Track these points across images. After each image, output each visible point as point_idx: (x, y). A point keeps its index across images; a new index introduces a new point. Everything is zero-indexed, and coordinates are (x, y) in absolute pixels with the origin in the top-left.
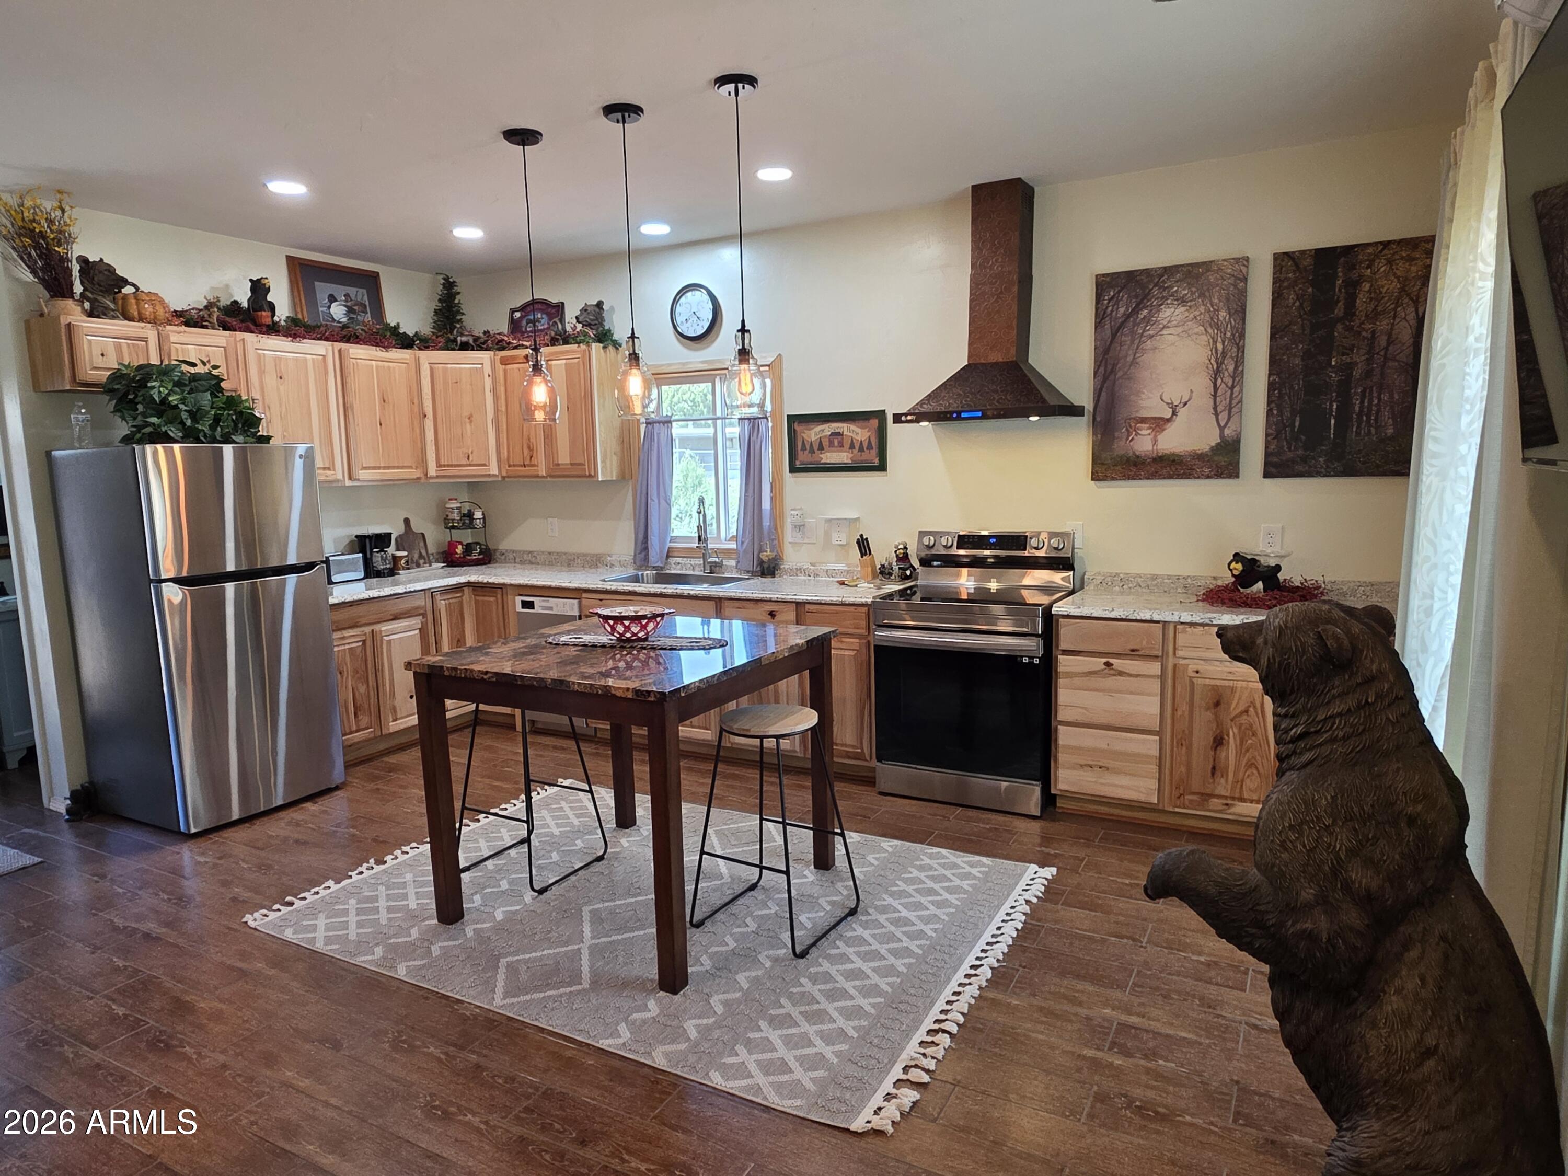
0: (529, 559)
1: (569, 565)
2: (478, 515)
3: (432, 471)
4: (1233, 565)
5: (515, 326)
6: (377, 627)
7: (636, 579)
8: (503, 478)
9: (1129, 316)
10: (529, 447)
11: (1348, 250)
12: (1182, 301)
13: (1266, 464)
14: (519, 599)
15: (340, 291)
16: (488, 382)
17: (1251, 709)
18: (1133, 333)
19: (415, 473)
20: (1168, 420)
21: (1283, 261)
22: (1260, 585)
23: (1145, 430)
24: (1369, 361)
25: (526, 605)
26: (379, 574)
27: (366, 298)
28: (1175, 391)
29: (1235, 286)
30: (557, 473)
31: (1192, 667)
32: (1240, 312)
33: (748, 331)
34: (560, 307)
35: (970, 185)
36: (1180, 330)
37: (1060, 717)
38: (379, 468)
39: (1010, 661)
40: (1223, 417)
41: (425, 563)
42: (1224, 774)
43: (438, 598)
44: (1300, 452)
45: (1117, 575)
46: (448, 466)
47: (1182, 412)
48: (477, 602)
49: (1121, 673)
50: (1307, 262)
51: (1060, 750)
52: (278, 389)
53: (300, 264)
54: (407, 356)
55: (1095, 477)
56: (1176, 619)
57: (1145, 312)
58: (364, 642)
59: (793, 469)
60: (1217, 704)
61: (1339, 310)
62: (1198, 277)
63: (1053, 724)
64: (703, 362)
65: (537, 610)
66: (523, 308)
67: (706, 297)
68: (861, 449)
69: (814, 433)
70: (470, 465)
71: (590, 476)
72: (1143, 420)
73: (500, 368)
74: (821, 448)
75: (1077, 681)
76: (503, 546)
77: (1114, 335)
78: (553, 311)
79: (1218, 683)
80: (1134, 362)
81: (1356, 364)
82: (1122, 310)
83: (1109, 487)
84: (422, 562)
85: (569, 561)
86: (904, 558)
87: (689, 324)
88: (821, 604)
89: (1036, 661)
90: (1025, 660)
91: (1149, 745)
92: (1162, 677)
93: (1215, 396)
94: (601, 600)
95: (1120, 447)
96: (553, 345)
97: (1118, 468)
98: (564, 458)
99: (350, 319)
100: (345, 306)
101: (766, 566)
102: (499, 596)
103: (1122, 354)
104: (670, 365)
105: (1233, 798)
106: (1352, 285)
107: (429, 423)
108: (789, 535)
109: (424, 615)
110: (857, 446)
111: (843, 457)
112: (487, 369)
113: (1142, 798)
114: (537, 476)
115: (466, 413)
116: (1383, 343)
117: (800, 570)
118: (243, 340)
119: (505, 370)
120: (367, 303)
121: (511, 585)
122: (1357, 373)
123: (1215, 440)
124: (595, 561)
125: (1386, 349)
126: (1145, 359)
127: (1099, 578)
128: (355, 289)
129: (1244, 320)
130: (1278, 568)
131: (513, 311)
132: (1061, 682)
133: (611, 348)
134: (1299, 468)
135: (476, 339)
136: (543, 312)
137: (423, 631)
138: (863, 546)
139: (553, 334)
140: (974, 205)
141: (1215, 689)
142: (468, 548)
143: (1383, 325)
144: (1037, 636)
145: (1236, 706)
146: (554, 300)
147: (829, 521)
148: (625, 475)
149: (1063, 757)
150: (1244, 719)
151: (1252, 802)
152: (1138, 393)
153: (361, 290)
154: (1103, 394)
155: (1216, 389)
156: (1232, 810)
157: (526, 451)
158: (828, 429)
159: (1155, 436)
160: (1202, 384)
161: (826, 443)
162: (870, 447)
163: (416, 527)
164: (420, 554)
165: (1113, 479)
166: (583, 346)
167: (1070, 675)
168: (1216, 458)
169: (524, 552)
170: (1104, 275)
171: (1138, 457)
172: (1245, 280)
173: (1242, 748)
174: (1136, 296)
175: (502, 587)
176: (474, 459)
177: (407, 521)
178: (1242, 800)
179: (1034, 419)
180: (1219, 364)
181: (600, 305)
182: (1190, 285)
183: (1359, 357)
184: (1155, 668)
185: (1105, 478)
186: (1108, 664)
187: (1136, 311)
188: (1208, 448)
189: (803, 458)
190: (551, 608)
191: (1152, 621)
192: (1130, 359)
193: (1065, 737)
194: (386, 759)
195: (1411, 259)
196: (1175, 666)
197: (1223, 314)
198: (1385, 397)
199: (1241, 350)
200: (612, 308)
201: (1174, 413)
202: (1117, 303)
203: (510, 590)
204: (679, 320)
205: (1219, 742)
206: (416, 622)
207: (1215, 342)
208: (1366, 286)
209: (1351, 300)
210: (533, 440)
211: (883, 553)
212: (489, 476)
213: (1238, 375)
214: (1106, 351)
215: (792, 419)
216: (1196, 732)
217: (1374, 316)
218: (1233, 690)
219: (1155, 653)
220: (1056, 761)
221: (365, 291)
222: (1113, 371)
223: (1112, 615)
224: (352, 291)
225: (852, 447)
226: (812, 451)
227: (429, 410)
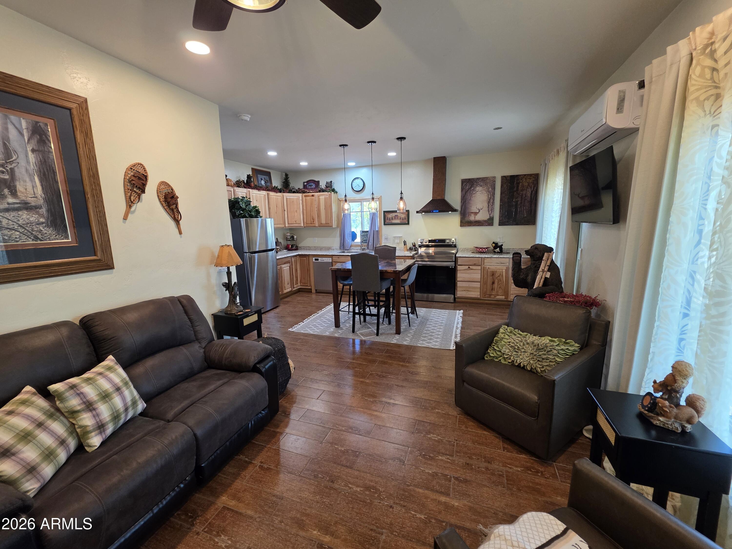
0: (309, 248)
1: (321, 250)
2: (295, 237)
3: (287, 225)
4: (493, 244)
5: (305, 187)
6: (281, 266)
7: (344, 252)
8: (305, 227)
9: (469, 189)
10: (313, 219)
11: (517, 176)
12: (481, 186)
13: (499, 223)
14: (314, 258)
15: (263, 177)
16: (301, 202)
17: (500, 276)
18: (470, 193)
19: (283, 226)
20: (478, 213)
21: (504, 178)
23: (473, 215)
24: (521, 200)
25: (316, 260)
27: (268, 179)
28: (479, 206)
29: (493, 183)
30: (321, 226)
31: (488, 267)
32: (494, 188)
34: (318, 182)
35: (433, 157)
36: (481, 192)
37: (458, 279)
39: (447, 268)
40: (490, 212)
41: (282, 250)
42: (494, 290)
43: (292, 258)
44: (507, 220)
45: (466, 248)
46: (290, 224)
47: (481, 211)
48: (301, 260)
49: (472, 269)
50: (509, 178)
51: (458, 287)
53: (255, 170)
54: (281, 195)
55: (461, 226)
56: (484, 257)
57: (473, 188)
58: (279, 270)
59: (385, 224)
60: (493, 275)
61: (515, 189)
62: (485, 180)
63: (456, 281)
64: (360, 197)
65: (319, 261)
66: (307, 182)
67: (361, 181)
68: (403, 219)
69: (390, 216)
70: (296, 224)
71: (331, 226)
72: (472, 213)
73: (304, 198)
74: (392, 219)
75: (462, 271)
76: (300, 245)
77: (466, 193)
78: (316, 183)
79: (493, 270)
80: (470, 199)
81: (518, 201)
82: (467, 187)
83: (463, 228)
85: (321, 249)
86: (414, 246)
87: (356, 187)
88: (399, 256)
89: (453, 267)
90: (451, 267)
91: (478, 285)
92: (481, 269)
93: (488, 207)
94: (338, 257)
95: (467, 219)
96: (319, 192)
97: (466, 224)
98: (323, 222)
99: (265, 185)
100: (264, 181)
102: (307, 258)
103: (467, 197)
104: (351, 198)
105: (496, 295)
106: (518, 184)
107: (286, 213)
108: (383, 241)
109: (290, 263)
110: (402, 218)
111: (398, 221)
112: (301, 198)
113: (476, 297)
114: (315, 227)
115: (295, 210)
116: (524, 196)
119: (306, 199)
121: (312, 255)
122: (519, 203)
123: (488, 217)
124: (329, 249)
125: (525, 197)
126: (473, 199)
127: (462, 249)
128: (266, 177)
129: (495, 190)
130: (502, 245)
131: (304, 183)
132: (458, 272)
133: (335, 193)
134: (506, 223)
135: (297, 190)
136: (313, 183)
137: (290, 267)
138: (405, 243)
139: (320, 189)
140: (434, 162)
141: (493, 271)
142: (292, 246)
143: (524, 192)
144: (453, 261)
145: (497, 275)
146: (317, 180)
147: (395, 237)
148: (338, 226)
149: (458, 289)
150: (499, 278)
151: (500, 295)
152: (471, 206)
154: (463, 207)
155: (489, 206)
156: (496, 298)
157: (312, 220)
158: (394, 214)
159: (475, 216)
160: (486, 205)
161: (393, 218)
162: (405, 219)
163: (279, 240)
164: (281, 248)
165: (465, 226)
166: (329, 193)
167: (460, 270)
168: (489, 221)
169: (307, 247)
170: (463, 179)
171: (471, 221)
172: (495, 181)
173: (498, 284)
174: (471, 184)
175: (308, 255)
176: (297, 222)
177: (277, 239)
178: (498, 295)
179: (450, 212)
180: (489, 200)
181: (331, 182)
182: (483, 182)
183: (519, 199)
184: (479, 268)
185: (463, 226)
186: (469, 267)
187: (471, 188)
188: (487, 219)
189: (387, 221)
190: (324, 260)
191: (479, 257)
192: (469, 199)
193: (459, 284)
195: (530, 179)
196: (484, 267)
197: (490, 189)
198: (525, 208)
199: (494, 197)
200: (334, 183)
201: (479, 211)
202: (466, 186)
203: (311, 256)
204: (353, 187)
205: (493, 283)
206: (288, 265)
207: (488, 195)
208: (521, 184)
209: (518, 186)
210: (314, 217)
211: (409, 245)
212: (301, 226)
213: (493, 203)
214: (464, 197)
215: (384, 212)
216: (488, 280)
217: (522, 190)
218: (496, 271)
219: (479, 264)
220: (457, 290)
221: (268, 177)
222: (465, 201)
223: (470, 256)
225: (400, 219)
226: (390, 220)
227: (286, 209)
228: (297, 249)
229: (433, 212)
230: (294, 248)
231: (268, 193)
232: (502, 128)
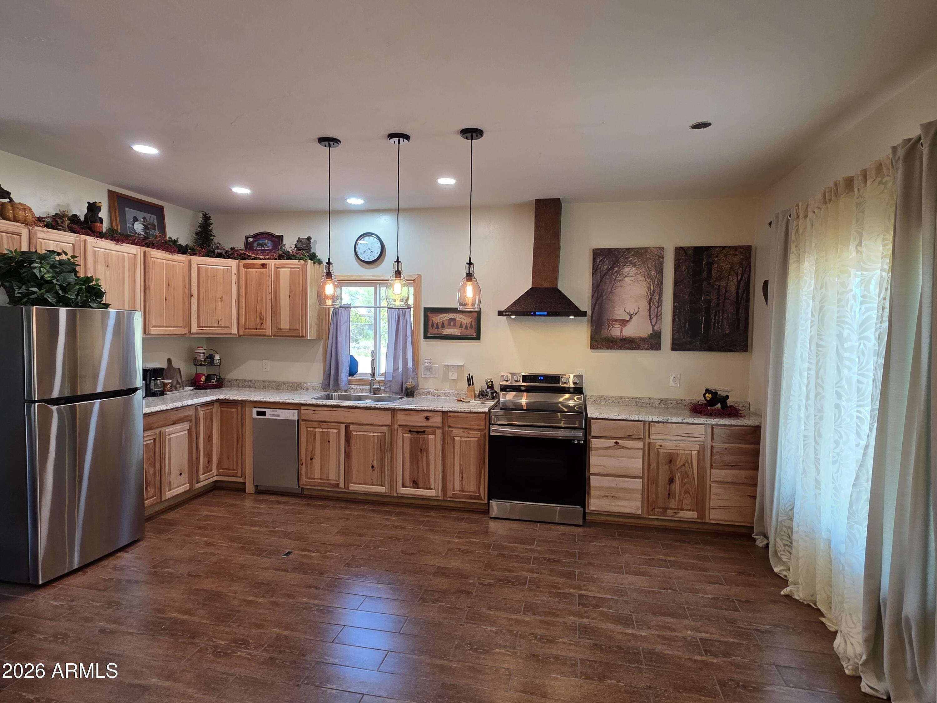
0: (250, 385)
1: (277, 389)
2: (217, 357)
3: (194, 329)
4: (707, 395)
5: (248, 246)
6: (163, 429)
7: (329, 397)
8: (240, 336)
9: (609, 270)
10: (261, 318)
11: (708, 248)
12: (634, 265)
13: (673, 344)
14: (255, 410)
15: (140, 215)
16: (234, 278)
17: (687, 464)
18: (611, 278)
19: (184, 331)
20: (628, 321)
21: (680, 251)
22: (719, 405)
23: (617, 325)
24: (718, 299)
25: (259, 413)
26: (154, 394)
27: (156, 221)
28: (631, 307)
29: (659, 260)
30: (279, 334)
31: (658, 444)
32: (661, 272)
33: (473, 264)
34: (281, 238)
35: (534, 199)
36: (633, 278)
37: (593, 470)
38: (163, 327)
39: (567, 442)
40: (654, 321)
41: (180, 387)
42: (674, 497)
43: (200, 409)
44: (689, 339)
45: (602, 396)
46: (205, 327)
47: (635, 318)
48: (222, 412)
49: (623, 448)
50: (690, 252)
51: (592, 488)
52: (105, 274)
53: (118, 196)
54: (184, 259)
55: (592, 347)
56: (651, 420)
57: (617, 268)
58: (155, 440)
59: (426, 337)
60: (670, 462)
61: (705, 275)
62: (642, 254)
63: (587, 474)
64: (373, 276)
65: (268, 416)
66: (255, 236)
67: (376, 241)
68: (466, 328)
69: (439, 319)
70: (219, 327)
71: (302, 336)
72: (616, 320)
73: (243, 270)
74: (443, 326)
75: (601, 452)
76: (229, 376)
77: (602, 278)
78: (276, 240)
79: (671, 451)
80: (611, 292)
81: (712, 300)
82: (606, 267)
83: (597, 352)
84: (178, 386)
85: (278, 386)
86: (491, 387)
87: (365, 254)
88: (458, 412)
89: (582, 442)
90: (576, 442)
91: (637, 484)
92: (644, 449)
93: (650, 311)
94: (314, 410)
95: (605, 333)
96: (280, 259)
97: (604, 343)
98: (285, 325)
99: (146, 233)
100: (143, 225)
101: (409, 391)
102: (239, 408)
103: (605, 288)
104: (352, 276)
105: (678, 509)
106: (710, 265)
107: (194, 301)
108: (422, 373)
109: (191, 421)
110: (464, 326)
111: (456, 332)
112: (234, 270)
113: (634, 511)
114: (265, 335)
115: (219, 295)
116: (724, 291)
117: (428, 393)
118: (85, 240)
119: (246, 272)
120: (156, 224)
121: (251, 401)
122: (713, 304)
123: (650, 331)
124: (296, 387)
125: (725, 294)
126: (617, 291)
127: (594, 398)
128: (149, 215)
129: (662, 276)
130: (727, 397)
131: (248, 237)
132: (593, 453)
133: (317, 264)
134: (688, 346)
135: (227, 252)
136: (269, 239)
137: (189, 431)
138: (470, 381)
139: (281, 252)
140: (536, 209)
141: (670, 455)
142: (208, 378)
143: (723, 283)
144: (582, 429)
145: (679, 462)
146: (277, 233)
147: (447, 366)
148: (319, 338)
149: (593, 493)
150: (683, 469)
151: (687, 510)
152: (613, 307)
153: (153, 216)
154: (597, 307)
155: (650, 307)
156: (678, 515)
157: (258, 321)
158: (447, 316)
159: (622, 329)
160: (644, 304)
161: (446, 324)
162: (471, 327)
163: (176, 364)
164: (177, 381)
165: (602, 349)
166: (302, 262)
167: (597, 449)
168: (651, 340)
169: (245, 380)
170: (597, 249)
171: (613, 338)
172: (663, 257)
173: (682, 485)
174: (613, 261)
175: (242, 403)
176: (222, 324)
177: (169, 361)
178: (682, 509)
179: (572, 317)
180: (652, 295)
181: (309, 239)
182: (638, 258)
183: (714, 297)
184: (640, 444)
185: (597, 348)
186: (617, 443)
187: (612, 268)
188: (646, 335)
189: (432, 331)
190: (279, 416)
191: (639, 421)
192: (609, 290)
193: (594, 481)
194: (163, 517)
195: (734, 255)
196: (649, 443)
197: (653, 273)
198: (725, 316)
199: (661, 289)
200: (315, 241)
201: (631, 318)
202: (603, 263)
203: (247, 404)
204: (359, 252)
205: (671, 481)
206: (186, 425)
207: (650, 285)
208: (716, 265)
209: (710, 270)
210: (264, 314)
211: (480, 385)
212: (231, 334)
213: (660, 301)
214: (598, 286)
215: (426, 310)
216: (660, 477)
217: (720, 279)
218: (677, 454)
219: (640, 437)
220: (589, 494)
221: (155, 217)
222: (601, 296)
223: (619, 418)
224: (147, 216)
225: (461, 326)
226: (438, 328)
227: (195, 292)
228: (220, 384)
229: (535, 315)
230: (214, 381)
231: (145, 252)
232: (710, 124)
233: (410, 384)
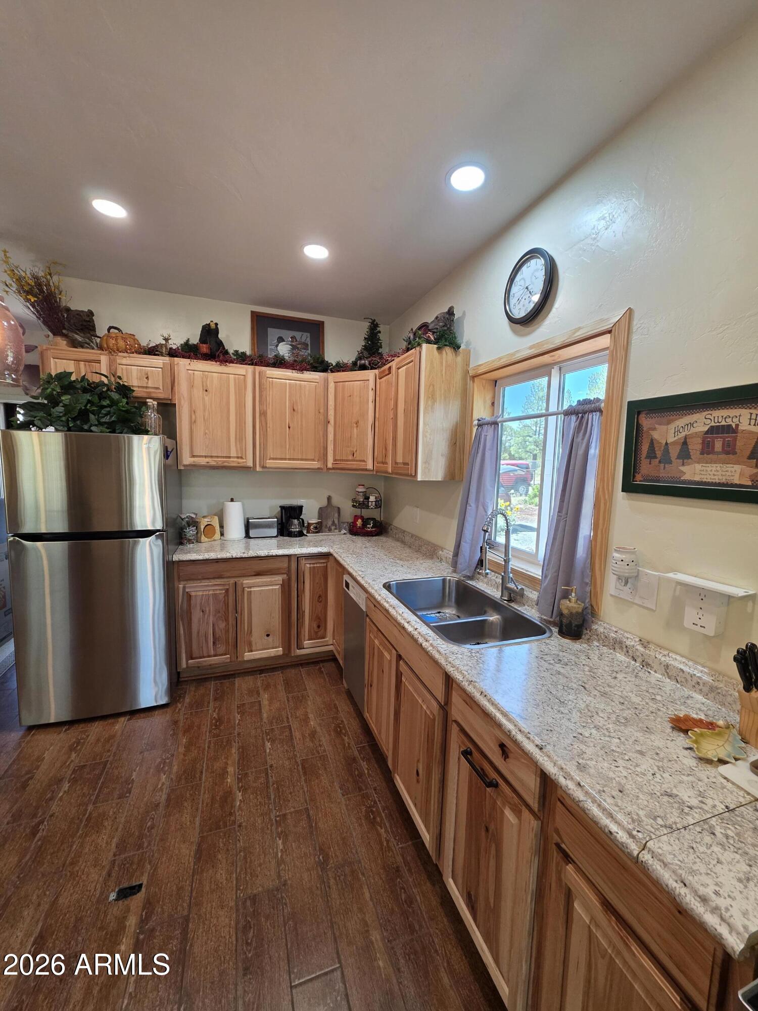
0: (401, 538)
2: (372, 499)
3: (331, 463)
6: (239, 580)
8: (378, 472)
10: (385, 447)
14: (344, 578)
16: (372, 394)
19: (315, 464)
25: (347, 585)
26: (290, 534)
27: (309, 339)
30: (396, 471)
38: (285, 459)
41: (336, 529)
43: (303, 562)
46: (340, 460)
52: (203, 399)
53: (257, 316)
54: (317, 377)
58: (227, 591)
59: (629, 487)
65: (350, 592)
67: (540, 262)
69: (671, 430)
70: (354, 461)
71: (412, 475)
73: (378, 382)
74: (685, 454)
76: (394, 523)
87: (521, 304)
94: (375, 606)
98: (400, 457)
100: (291, 345)
101: (565, 621)
104: (501, 359)
107: (331, 429)
109: (288, 574)
111: (731, 474)
112: (371, 384)
115: (355, 420)
118: (179, 363)
119: (380, 384)
120: (309, 343)
121: (341, 564)
128: (300, 333)
133: (453, 352)
142: (367, 523)
153: (305, 334)
157: (384, 452)
158: (702, 421)
161: (695, 446)
164: (334, 521)
166: (416, 349)
169: (401, 531)
176: (358, 456)
177: (329, 498)
181: (450, 311)
189: (646, 470)
190: (355, 596)
203: (343, 568)
204: (512, 303)
206: (279, 579)
210: (388, 441)
212: (370, 470)
221: (309, 335)
224: (298, 335)
226: (666, 459)
227: (332, 418)
228: (381, 531)
230: (370, 527)
233: (571, 605)
